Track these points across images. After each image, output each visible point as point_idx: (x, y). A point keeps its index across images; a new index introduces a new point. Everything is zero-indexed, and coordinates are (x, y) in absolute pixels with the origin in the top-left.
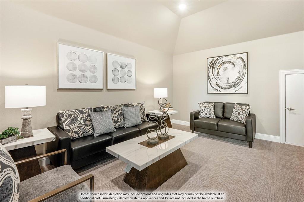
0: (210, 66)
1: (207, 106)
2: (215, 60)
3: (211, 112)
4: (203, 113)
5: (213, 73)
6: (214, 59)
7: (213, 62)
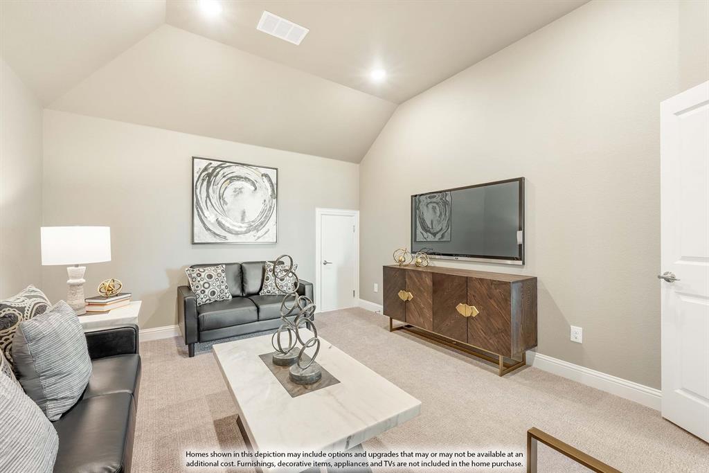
0: (201, 178)
1: (214, 274)
2: (215, 168)
3: (224, 287)
4: (206, 293)
5: (208, 196)
6: (211, 164)
7: (210, 171)
